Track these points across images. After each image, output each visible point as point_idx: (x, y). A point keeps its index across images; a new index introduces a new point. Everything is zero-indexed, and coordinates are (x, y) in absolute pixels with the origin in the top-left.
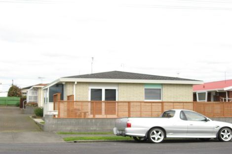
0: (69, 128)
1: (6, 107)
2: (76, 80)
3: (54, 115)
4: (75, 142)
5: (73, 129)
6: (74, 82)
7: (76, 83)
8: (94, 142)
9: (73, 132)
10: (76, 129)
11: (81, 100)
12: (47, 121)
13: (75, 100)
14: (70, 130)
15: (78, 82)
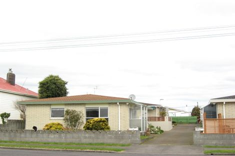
0: (214, 142)
1: (187, 125)
2: (224, 101)
3: (202, 131)
4: (212, 154)
5: (218, 143)
6: (223, 103)
7: (224, 103)
8: (228, 154)
9: (218, 146)
10: (221, 143)
11: (231, 117)
12: (195, 136)
13: (224, 118)
14: (216, 144)
15: (226, 103)
